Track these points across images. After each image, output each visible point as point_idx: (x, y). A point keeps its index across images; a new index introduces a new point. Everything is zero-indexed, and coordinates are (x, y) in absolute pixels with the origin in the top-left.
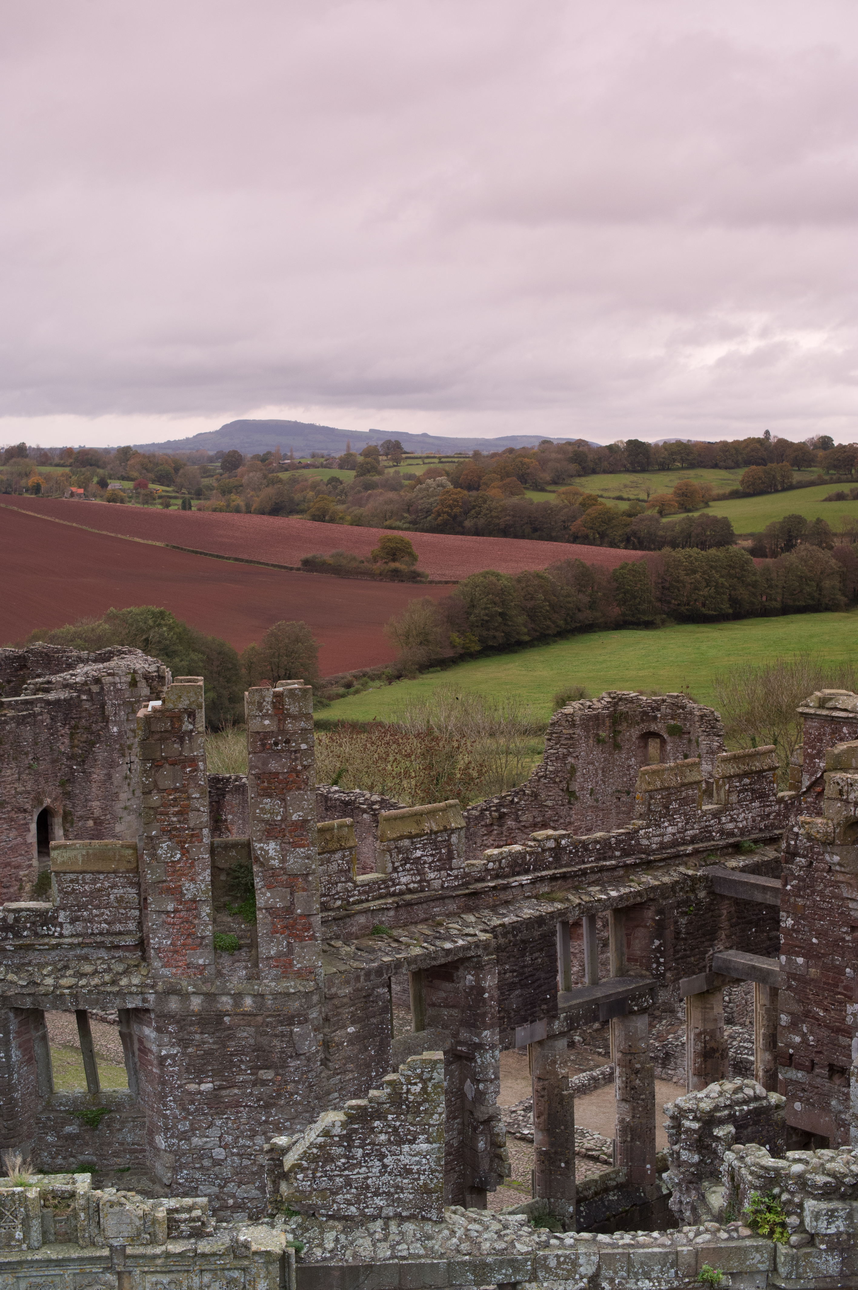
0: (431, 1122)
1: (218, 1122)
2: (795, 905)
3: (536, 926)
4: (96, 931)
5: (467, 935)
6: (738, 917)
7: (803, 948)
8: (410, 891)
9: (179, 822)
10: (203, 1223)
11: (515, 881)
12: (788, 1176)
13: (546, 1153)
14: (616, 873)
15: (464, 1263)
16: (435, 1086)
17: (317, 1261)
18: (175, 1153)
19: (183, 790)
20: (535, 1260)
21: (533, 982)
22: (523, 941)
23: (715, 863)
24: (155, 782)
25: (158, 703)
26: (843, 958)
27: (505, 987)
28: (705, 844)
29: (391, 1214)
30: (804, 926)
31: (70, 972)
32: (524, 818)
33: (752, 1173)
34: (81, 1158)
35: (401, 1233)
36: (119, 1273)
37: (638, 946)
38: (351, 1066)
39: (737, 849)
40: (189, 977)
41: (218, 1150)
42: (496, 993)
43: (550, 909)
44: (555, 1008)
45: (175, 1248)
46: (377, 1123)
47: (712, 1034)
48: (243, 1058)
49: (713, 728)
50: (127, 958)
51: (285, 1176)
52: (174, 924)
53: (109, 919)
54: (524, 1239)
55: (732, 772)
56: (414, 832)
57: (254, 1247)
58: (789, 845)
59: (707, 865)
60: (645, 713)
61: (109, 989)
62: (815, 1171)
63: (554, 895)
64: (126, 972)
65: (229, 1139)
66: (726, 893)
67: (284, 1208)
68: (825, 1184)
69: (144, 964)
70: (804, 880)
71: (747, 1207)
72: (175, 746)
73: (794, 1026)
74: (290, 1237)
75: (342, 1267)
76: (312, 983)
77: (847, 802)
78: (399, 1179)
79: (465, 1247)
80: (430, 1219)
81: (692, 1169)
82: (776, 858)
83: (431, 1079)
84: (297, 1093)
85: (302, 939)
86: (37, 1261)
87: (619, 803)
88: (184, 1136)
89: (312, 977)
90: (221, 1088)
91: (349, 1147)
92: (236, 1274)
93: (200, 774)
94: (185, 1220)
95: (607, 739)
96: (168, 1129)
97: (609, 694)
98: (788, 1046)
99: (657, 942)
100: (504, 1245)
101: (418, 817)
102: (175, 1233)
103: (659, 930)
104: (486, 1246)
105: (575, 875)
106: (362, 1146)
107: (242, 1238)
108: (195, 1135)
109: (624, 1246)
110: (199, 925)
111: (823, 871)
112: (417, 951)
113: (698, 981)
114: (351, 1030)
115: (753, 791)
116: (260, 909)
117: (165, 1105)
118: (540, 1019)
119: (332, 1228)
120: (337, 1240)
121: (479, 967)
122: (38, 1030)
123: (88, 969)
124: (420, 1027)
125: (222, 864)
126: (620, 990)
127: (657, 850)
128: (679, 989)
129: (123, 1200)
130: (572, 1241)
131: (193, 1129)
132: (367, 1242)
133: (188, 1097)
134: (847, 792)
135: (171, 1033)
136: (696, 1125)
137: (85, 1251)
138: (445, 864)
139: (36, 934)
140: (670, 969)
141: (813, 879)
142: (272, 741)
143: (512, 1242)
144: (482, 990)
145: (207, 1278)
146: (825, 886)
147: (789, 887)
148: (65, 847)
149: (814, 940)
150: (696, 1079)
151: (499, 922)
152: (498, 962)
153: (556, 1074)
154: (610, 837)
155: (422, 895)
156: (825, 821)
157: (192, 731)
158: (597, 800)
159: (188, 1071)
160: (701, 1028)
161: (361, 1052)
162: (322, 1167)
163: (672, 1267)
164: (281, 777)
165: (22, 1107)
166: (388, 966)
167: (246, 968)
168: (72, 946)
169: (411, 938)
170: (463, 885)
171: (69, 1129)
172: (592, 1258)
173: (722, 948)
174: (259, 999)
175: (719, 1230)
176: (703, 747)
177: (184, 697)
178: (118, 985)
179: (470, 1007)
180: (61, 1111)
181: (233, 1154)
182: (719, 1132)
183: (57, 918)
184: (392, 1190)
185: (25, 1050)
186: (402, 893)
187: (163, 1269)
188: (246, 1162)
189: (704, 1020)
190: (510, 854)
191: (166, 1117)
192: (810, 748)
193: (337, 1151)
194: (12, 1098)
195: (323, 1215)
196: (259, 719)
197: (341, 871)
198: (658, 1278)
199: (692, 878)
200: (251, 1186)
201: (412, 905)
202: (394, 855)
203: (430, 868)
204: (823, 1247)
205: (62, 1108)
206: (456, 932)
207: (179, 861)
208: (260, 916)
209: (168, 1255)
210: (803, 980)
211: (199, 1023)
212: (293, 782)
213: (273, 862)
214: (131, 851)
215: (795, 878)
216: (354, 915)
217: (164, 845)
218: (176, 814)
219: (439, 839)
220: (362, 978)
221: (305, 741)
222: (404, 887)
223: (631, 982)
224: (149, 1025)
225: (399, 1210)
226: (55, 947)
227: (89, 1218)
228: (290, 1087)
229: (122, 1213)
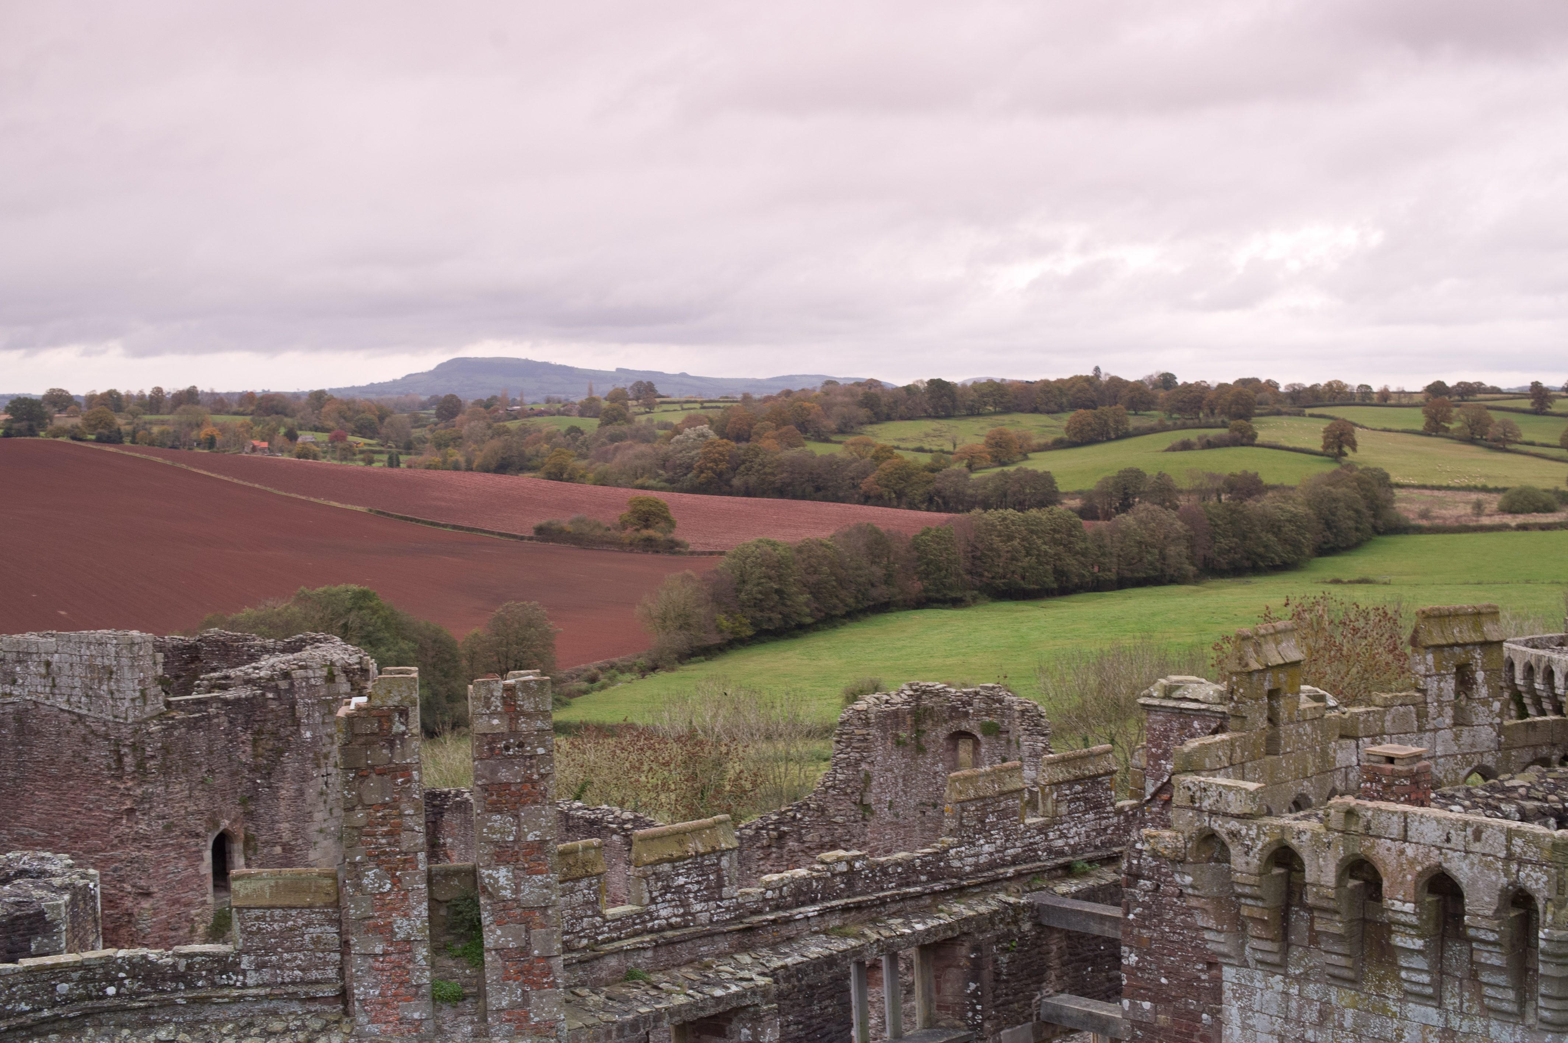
2: (1139, 937)
3: (825, 967)
4: (287, 980)
5: (742, 979)
6: (1070, 954)
7: (1149, 990)
8: (671, 927)
9: (389, 844)
11: (799, 913)
14: (922, 902)
19: (393, 805)
21: (823, 1037)
22: (810, 987)
23: (1041, 889)
24: (360, 796)
25: (363, 700)
26: (1198, 1001)
28: (1029, 866)
30: (1150, 963)
31: (255, 1031)
32: (808, 838)
37: (950, 990)
39: (1068, 871)
40: (402, 1034)
43: (842, 947)
49: (1036, 725)
50: (326, 1012)
52: (383, 970)
53: (304, 964)
55: (1061, 777)
56: (676, 854)
58: (1130, 865)
59: (1032, 891)
60: (954, 709)
63: (847, 930)
64: (324, 1029)
66: (1056, 925)
69: (346, 1019)
70: (1150, 907)
72: (384, 751)
77: (1200, 810)
82: (1116, 881)
85: (540, 986)
87: (924, 819)
89: (553, 1032)
93: (414, 786)
95: (908, 741)
97: (911, 685)
99: (973, 986)
101: (681, 836)
103: (975, 971)
105: (871, 905)
110: (414, 970)
111: (1172, 895)
112: (681, 1000)
113: (1024, 1032)
115: (1086, 800)
116: (489, 950)
121: (757, 1019)
123: (277, 1026)
125: (442, 895)
127: (971, 873)
134: (1200, 798)
138: (714, 892)
139: (214, 984)
140: (988, 1018)
141: (1161, 906)
142: (502, 744)
146: (1176, 914)
147: (1131, 916)
148: (249, 876)
149: (1163, 981)
151: (780, 963)
152: (780, 1012)
154: (914, 859)
155: (686, 931)
156: (1174, 834)
157: (404, 733)
158: (897, 815)
164: (513, 789)
166: (645, 1018)
167: (472, 1022)
168: (258, 998)
169: (674, 984)
170: (736, 918)
173: (1051, 991)
176: (1025, 750)
177: (395, 692)
183: (239, 964)
186: (661, 929)
190: (793, 880)
192: (1154, 746)
196: (486, 718)
197: (587, 903)
199: (1014, 907)
201: (674, 943)
202: (652, 882)
203: (695, 898)
206: (728, 976)
207: (389, 893)
208: (488, 958)
210: (1150, 1029)
212: (528, 794)
213: (503, 893)
214: (331, 881)
215: (1139, 905)
216: (603, 957)
217: (370, 873)
218: (385, 835)
219: (707, 862)
220: (614, 1034)
221: (542, 744)
222: (663, 922)
223: (942, 1034)
226: (237, 1000)
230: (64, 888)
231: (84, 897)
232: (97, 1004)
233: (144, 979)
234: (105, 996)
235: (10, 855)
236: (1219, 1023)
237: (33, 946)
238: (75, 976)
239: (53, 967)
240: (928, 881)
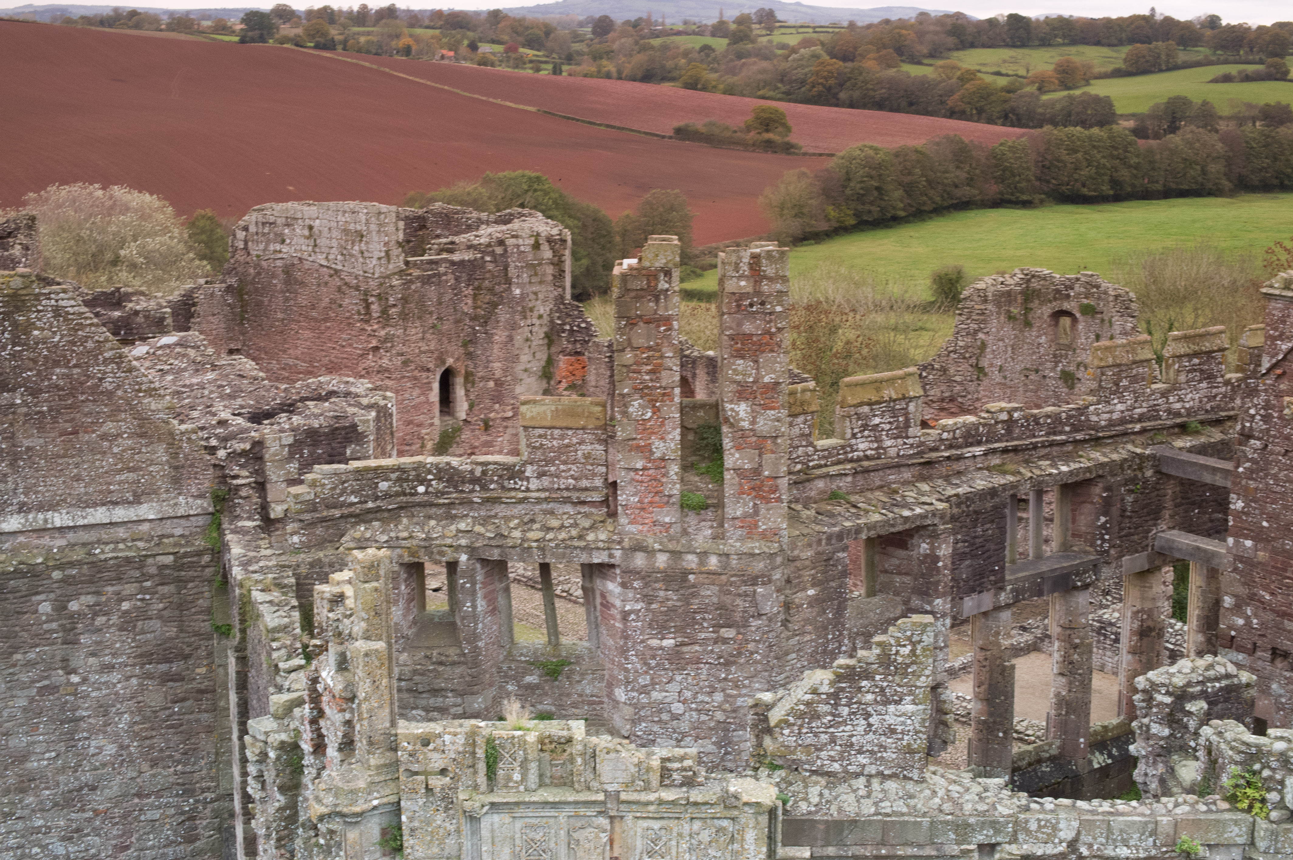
0: (918, 684)
1: (678, 678)
2: (1246, 488)
3: (989, 497)
4: (562, 486)
5: (924, 503)
6: (1183, 498)
7: (1252, 531)
8: (867, 458)
9: (651, 380)
10: (694, 773)
11: (968, 452)
12: (1270, 753)
13: (985, 722)
14: (1065, 449)
15: (947, 823)
16: (924, 649)
17: (803, 815)
18: (635, 706)
19: (656, 348)
20: (1016, 823)
21: (983, 553)
22: (976, 512)
23: (1162, 443)
24: (629, 340)
25: (634, 261)
27: (958, 557)
28: (1152, 423)
29: (874, 772)
30: (1255, 509)
31: (536, 526)
33: (1232, 748)
34: (540, 707)
35: (883, 790)
36: (612, 818)
37: (1083, 522)
38: (809, 628)
39: (1183, 429)
40: (655, 534)
41: (677, 704)
42: (949, 562)
43: (1003, 482)
44: (1003, 579)
45: (669, 795)
46: (864, 683)
47: (1150, 613)
48: (706, 615)
49: (1127, 308)
50: (593, 514)
51: (769, 731)
52: (642, 482)
53: (576, 475)
54: (1005, 802)
55: (1182, 351)
56: (874, 399)
57: (745, 798)
58: (1243, 427)
59: (1155, 444)
60: (1058, 291)
61: (576, 543)
63: (1006, 468)
64: (592, 527)
65: (688, 694)
66: (1173, 473)
67: (768, 761)
69: (610, 520)
70: (1258, 463)
71: (1225, 781)
72: (651, 304)
73: (1238, 608)
74: (776, 790)
75: (827, 821)
76: (776, 545)
78: (883, 738)
79: (947, 807)
80: (911, 779)
81: (1162, 743)
82: (1223, 440)
83: (920, 641)
84: (757, 652)
85: (768, 501)
86: (534, 803)
89: (777, 538)
90: (682, 644)
92: (725, 823)
93: (674, 333)
94: (677, 769)
95: (1018, 317)
96: (629, 682)
98: (1230, 628)
99: (1103, 519)
100: (986, 807)
101: (878, 385)
102: (667, 782)
103: (1106, 507)
105: (1026, 449)
106: (848, 705)
107: (732, 789)
108: (654, 689)
109: (1103, 813)
110: (667, 483)
111: (1278, 454)
112: (876, 517)
113: (1139, 560)
114: (811, 592)
115: (1202, 371)
116: (728, 469)
117: (626, 659)
118: (988, 590)
119: (816, 783)
120: (821, 795)
121: (934, 536)
122: (501, 581)
123: (555, 523)
124: (871, 593)
125: (690, 424)
126: (1065, 565)
127: (1106, 427)
128: (1121, 566)
129: (619, 747)
130: (1052, 805)
131: (653, 684)
132: (851, 798)
133: (650, 652)
135: (636, 588)
136: (1168, 700)
137: (581, 794)
138: (902, 432)
139: (503, 487)
140: (1114, 546)
141: (1268, 463)
142: (747, 302)
143: (994, 804)
144: (937, 559)
145: (697, 825)
146: (1280, 470)
147: (1241, 470)
148: (535, 402)
149: (1265, 524)
150: (1130, 656)
151: (953, 492)
152: (952, 531)
153: (999, 645)
154: (1061, 413)
155: (879, 462)
157: (667, 290)
158: (1005, 377)
159: (650, 626)
160: (1139, 607)
161: (818, 615)
162: (808, 723)
163: (1151, 836)
164: (755, 339)
165: (485, 656)
166: (849, 531)
167: (712, 527)
168: (539, 501)
169: (869, 504)
170: (917, 454)
171: (529, 679)
172: (1073, 823)
173: (1165, 527)
174: (724, 559)
175: (1197, 802)
176: (1117, 329)
177: (661, 256)
178: (585, 540)
179: (923, 575)
180: (522, 661)
181: (691, 709)
182: (1192, 707)
183: (524, 472)
184: (876, 749)
185: (490, 600)
186: (859, 460)
187: (656, 815)
188: (704, 718)
189: (1143, 599)
190: (964, 425)
191: (627, 670)
193: (823, 708)
194: (477, 647)
195: (806, 770)
196: (735, 280)
197: (802, 435)
198: (1136, 846)
199: (1140, 456)
200: (707, 741)
201: (869, 471)
202: (854, 421)
203: (887, 435)
205: (523, 659)
206: (912, 500)
207: (649, 420)
208: (727, 476)
209: (661, 802)
210: (1250, 563)
211: (663, 580)
212: (767, 344)
213: (742, 423)
214: (599, 409)
215: (1249, 460)
216: (813, 479)
217: (636, 403)
218: (649, 373)
219: (898, 407)
220: (824, 542)
221: (780, 303)
222: (861, 454)
223: (1075, 558)
224: (613, 580)
225: (882, 768)
226: (522, 501)
227: (585, 763)
228: (751, 646)
229: (618, 759)
230: (370, 407)
231: (385, 416)
232: (411, 499)
233: (447, 481)
234: (416, 494)
235: (322, 379)
237: (348, 452)
238: (394, 476)
239: (376, 469)
240: (1070, 432)
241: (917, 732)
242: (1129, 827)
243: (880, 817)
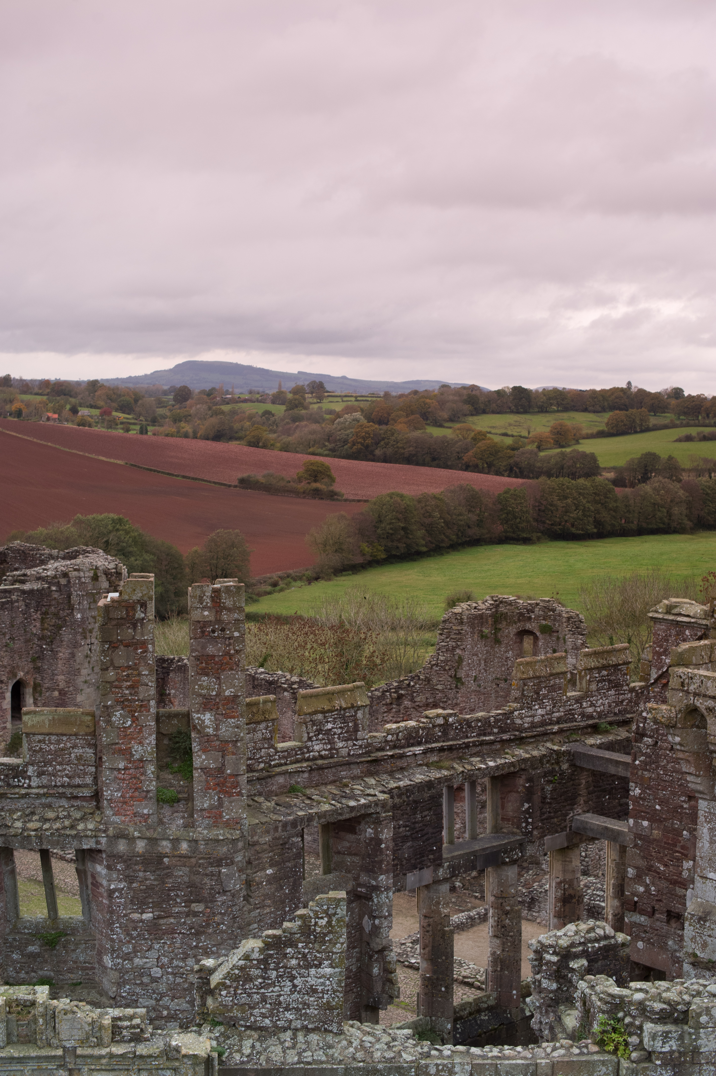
0: (335, 950)
1: (157, 946)
2: (642, 777)
3: (426, 789)
4: (59, 784)
5: (369, 795)
6: (594, 786)
7: (647, 813)
8: (322, 757)
9: (131, 694)
10: (142, 1030)
11: (410, 751)
12: (630, 1003)
13: (429, 979)
14: (494, 747)
15: (359, 1069)
16: (338, 921)
17: (236, 1064)
18: (120, 971)
19: (135, 667)
20: (418, 1068)
21: (422, 836)
22: (415, 802)
23: (576, 741)
24: (112, 661)
25: (116, 595)
26: (681, 822)
27: (398, 840)
28: (568, 725)
29: (299, 1026)
30: (649, 795)
31: (36, 817)
32: (418, 699)
33: (600, 999)
34: (40, 973)
35: (307, 1042)
36: (70, 1070)
37: (510, 808)
38: (268, 902)
39: (595, 729)
40: (136, 824)
41: (155, 969)
42: (391, 844)
43: (438, 776)
44: (440, 857)
45: (118, 1050)
46: (289, 950)
47: (571, 883)
48: (179, 893)
49: (577, 628)
50: (84, 807)
51: (211, 992)
52: (124, 779)
53: (70, 774)
54: (409, 1049)
55: (593, 665)
56: (326, 708)
57: (184, 1051)
58: (638, 727)
59: (570, 742)
60: (521, 614)
61: (68, 832)
62: (653, 999)
63: (442, 764)
64: (83, 819)
65: (165, 960)
66: (585, 766)
67: (210, 1019)
68: (662, 1010)
69: (98, 812)
70: (650, 757)
71: (596, 1028)
72: (129, 631)
73: (639, 878)
74: (214, 1043)
75: (257, 1069)
76: (238, 832)
77: (687, 692)
78: (306, 997)
79: (359, 1055)
80: (331, 1031)
81: (551, 995)
82: (628, 737)
83: (335, 914)
84: (223, 924)
85: (230, 795)
86: (2, 1058)
87: (498, 689)
88: (128, 957)
89: (238, 826)
90: (159, 917)
91: (266, 970)
93: (149, 655)
94: (127, 1027)
95: (489, 635)
96: (114, 951)
97: (492, 597)
98: (634, 894)
99: (526, 806)
100: (392, 1055)
101: (330, 696)
102: (118, 1038)
103: (529, 795)
104: (377, 1055)
105: (459, 748)
106: (276, 969)
107: (174, 1043)
108: (136, 956)
109: (493, 1058)
110: (145, 780)
111: (666, 749)
112: (326, 807)
113: (560, 839)
114: (269, 871)
115: (610, 681)
116: (196, 769)
117: (112, 930)
118: (428, 867)
119: (250, 1037)
120: (253, 1047)
121: (378, 822)
122: (7, 865)
123: (51, 815)
124: (327, 871)
125: (165, 730)
126: (494, 844)
127: (529, 728)
128: (544, 845)
129: (75, 1009)
130: (449, 1052)
131: (135, 951)
132: (279, 1049)
133: (132, 924)
134: (688, 684)
135: (119, 870)
136: (555, 959)
137: (43, 1050)
138: (351, 735)
139: (9, 785)
140: (536, 828)
141: (658, 756)
142: (210, 629)
143: (400, 1052)
144: (380, 842)
146: (668, 762)
147: (637, 762)
148: (35, 712)
149: (658, 807)
150: (556, 920)
151: (395, 785)
152: (394, 818)
153: (440, 913)
154: (490, 717)
155: (331, 760)
156: (669, 708)
157: (143, 619)
158: (479, 686)
159: (132, 902)
160: (561, 878)
161: (277, 890)
162: (242, 985)
164: (216, 659)
166: (302, 819)
167: (183, 817)
168: (38, 796)
169: (322, 797)
170: (366, 753)
171: (31, 949)
172: (466, 1067)
173: (580, 811)
174: (193, 844)
175: (572, 1046)
176: (569, 644)
177: (137, 591)
178: (76, 829)
179: (369, 856)
180: (25, 934)
181: (168, 973)
182: (574, 965)
183: (26, 772)
184: (300, 1006)
186: (315, 759)
187: (107, 1068)
188: (178, 980)
189: (564, 871)
190: (406, 728)
191: (113, 940)
192: (658, 646)
193: (255, 972)
195: (242, 1026)
196: (199, 610)
197: (264, 739)
199: (557, 752)
200: (182, 1000)
201: (323, 768)
202: (309, 727)
203: (339, 738)
204: (658, 1062)
205: (26, 931)
206: (359, 792)
207: (130, 727)
208: (196, 774)
209: (111, 1056)
210: (647, 839)
211: (142, 863)
212: (227, 664)
213: (208, 730)
214: (90, 718)
215: (643, 755)
216: (274, 776)
217: (118, 714)
218: (128, 688)
219: (347, 714)
220: (280, 829)
221: (238, 630)
222: (317, 754)
223: (504, 838)
224: (101, 863)
225: (305, 1023)
226: (24, 796)
227: (46, 1023)
228: (217, 918)
229: (74, 1019)
236: (694, 838)
240: (498, 733)
241: (334, 991)
242: (513, 1069)
243: (302, 1065)
